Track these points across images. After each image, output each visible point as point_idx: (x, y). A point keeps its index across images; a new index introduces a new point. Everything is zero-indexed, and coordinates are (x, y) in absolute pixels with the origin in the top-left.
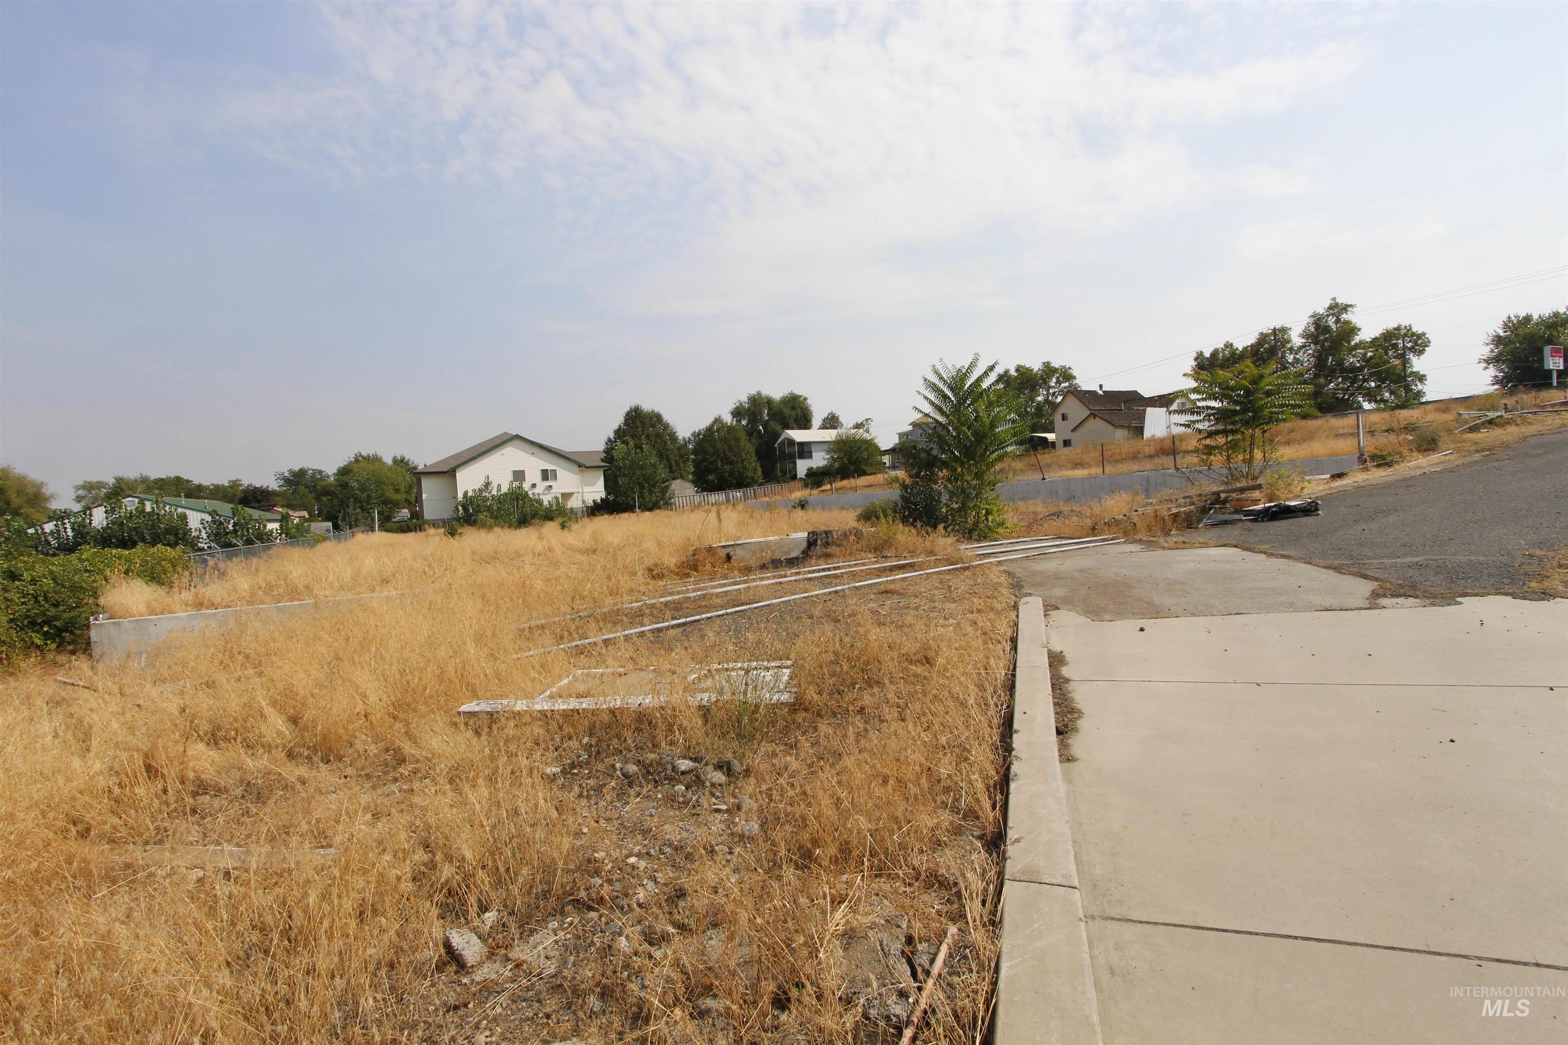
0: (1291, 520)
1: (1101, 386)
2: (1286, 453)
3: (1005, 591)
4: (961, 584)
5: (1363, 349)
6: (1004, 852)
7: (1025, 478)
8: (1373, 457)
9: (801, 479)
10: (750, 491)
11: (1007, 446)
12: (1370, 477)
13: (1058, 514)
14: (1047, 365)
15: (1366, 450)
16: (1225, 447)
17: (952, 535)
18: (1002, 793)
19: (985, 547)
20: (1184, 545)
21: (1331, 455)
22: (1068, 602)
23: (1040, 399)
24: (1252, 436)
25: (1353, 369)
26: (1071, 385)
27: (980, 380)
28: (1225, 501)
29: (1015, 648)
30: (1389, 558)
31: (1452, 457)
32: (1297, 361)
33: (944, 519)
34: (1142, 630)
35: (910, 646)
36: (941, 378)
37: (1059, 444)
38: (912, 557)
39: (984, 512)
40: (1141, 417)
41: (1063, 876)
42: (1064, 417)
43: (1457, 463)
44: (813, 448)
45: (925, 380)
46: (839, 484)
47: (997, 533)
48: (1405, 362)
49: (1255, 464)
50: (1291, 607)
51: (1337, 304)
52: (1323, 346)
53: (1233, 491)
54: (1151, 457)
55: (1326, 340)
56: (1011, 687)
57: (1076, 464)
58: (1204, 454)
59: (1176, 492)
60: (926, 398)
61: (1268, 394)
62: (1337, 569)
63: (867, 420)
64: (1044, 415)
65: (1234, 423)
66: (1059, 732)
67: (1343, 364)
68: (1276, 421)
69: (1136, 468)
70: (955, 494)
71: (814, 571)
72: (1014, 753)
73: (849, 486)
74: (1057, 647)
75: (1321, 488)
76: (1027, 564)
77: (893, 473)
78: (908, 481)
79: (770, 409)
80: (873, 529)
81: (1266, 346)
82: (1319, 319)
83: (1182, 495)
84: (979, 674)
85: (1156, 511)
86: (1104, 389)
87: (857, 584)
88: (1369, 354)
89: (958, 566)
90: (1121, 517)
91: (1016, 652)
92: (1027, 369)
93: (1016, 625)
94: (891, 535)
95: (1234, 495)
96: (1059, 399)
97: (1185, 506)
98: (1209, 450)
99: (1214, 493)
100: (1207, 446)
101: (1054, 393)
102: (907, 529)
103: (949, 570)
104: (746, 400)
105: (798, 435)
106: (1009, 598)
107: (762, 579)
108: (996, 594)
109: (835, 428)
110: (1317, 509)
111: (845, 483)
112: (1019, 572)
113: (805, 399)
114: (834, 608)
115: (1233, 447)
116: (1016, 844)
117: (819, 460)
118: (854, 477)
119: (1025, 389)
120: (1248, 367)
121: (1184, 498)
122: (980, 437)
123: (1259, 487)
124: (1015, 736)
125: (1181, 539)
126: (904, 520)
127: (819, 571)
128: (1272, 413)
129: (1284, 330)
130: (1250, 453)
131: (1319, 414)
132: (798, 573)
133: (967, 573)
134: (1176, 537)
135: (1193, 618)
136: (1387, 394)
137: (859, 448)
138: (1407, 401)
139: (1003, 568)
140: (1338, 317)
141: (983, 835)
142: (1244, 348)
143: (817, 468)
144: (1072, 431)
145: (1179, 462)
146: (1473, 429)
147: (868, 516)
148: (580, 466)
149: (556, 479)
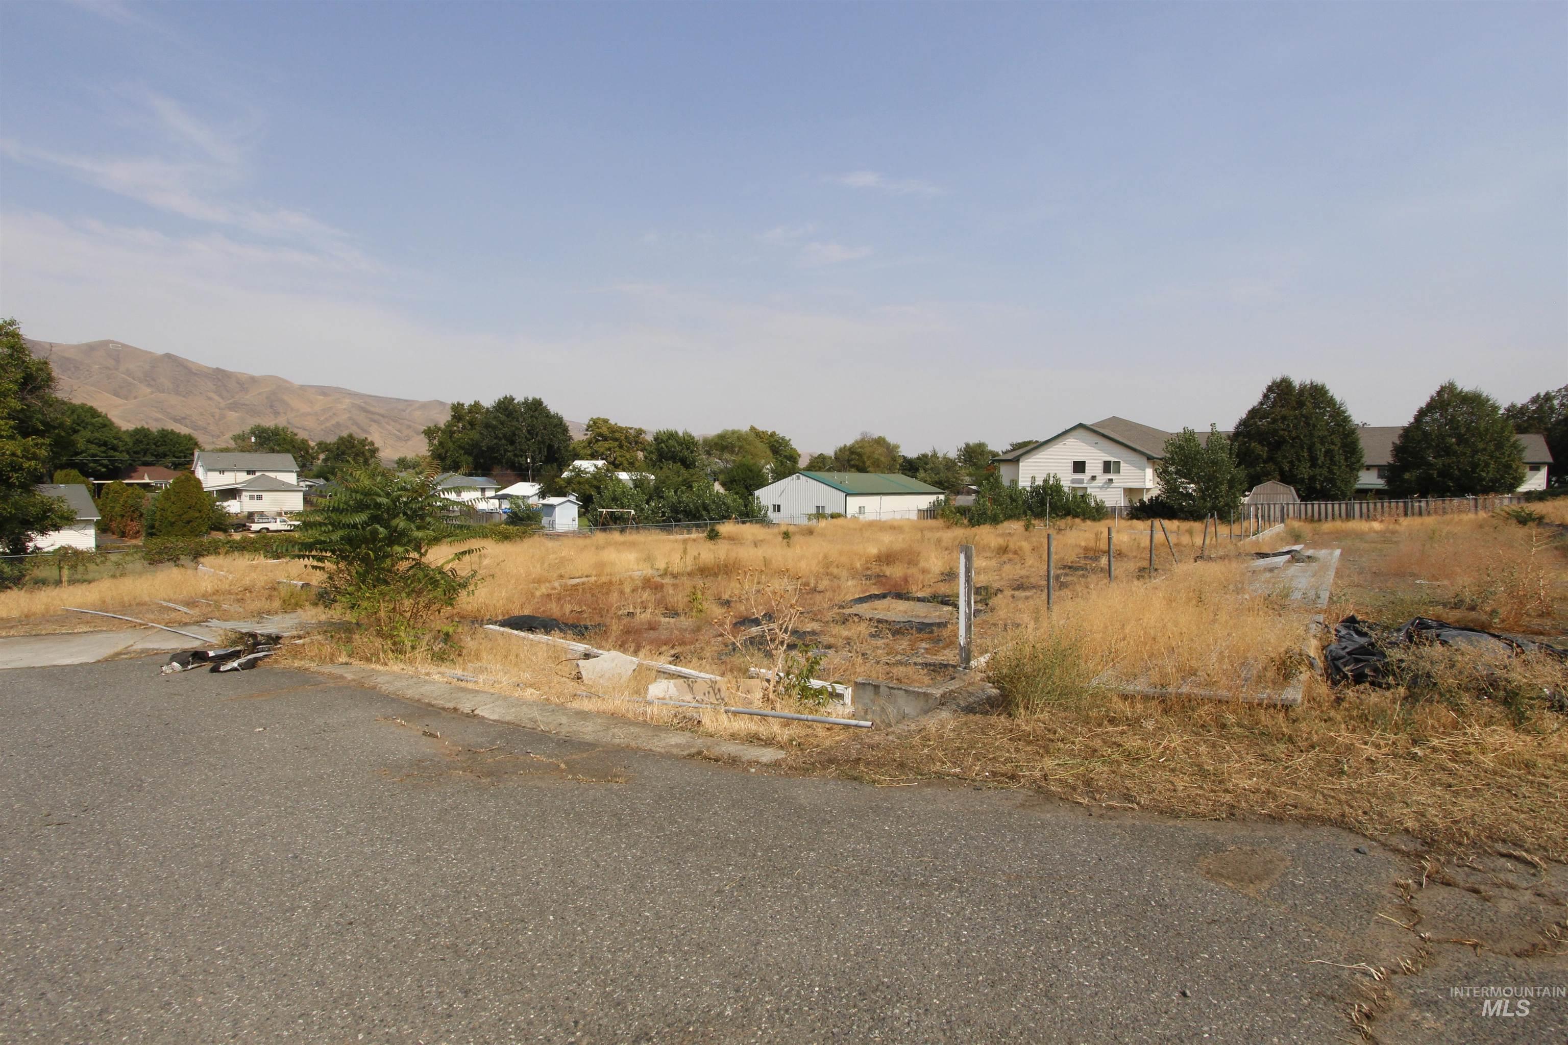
148: (1150, 458)
149: (1119, 472)
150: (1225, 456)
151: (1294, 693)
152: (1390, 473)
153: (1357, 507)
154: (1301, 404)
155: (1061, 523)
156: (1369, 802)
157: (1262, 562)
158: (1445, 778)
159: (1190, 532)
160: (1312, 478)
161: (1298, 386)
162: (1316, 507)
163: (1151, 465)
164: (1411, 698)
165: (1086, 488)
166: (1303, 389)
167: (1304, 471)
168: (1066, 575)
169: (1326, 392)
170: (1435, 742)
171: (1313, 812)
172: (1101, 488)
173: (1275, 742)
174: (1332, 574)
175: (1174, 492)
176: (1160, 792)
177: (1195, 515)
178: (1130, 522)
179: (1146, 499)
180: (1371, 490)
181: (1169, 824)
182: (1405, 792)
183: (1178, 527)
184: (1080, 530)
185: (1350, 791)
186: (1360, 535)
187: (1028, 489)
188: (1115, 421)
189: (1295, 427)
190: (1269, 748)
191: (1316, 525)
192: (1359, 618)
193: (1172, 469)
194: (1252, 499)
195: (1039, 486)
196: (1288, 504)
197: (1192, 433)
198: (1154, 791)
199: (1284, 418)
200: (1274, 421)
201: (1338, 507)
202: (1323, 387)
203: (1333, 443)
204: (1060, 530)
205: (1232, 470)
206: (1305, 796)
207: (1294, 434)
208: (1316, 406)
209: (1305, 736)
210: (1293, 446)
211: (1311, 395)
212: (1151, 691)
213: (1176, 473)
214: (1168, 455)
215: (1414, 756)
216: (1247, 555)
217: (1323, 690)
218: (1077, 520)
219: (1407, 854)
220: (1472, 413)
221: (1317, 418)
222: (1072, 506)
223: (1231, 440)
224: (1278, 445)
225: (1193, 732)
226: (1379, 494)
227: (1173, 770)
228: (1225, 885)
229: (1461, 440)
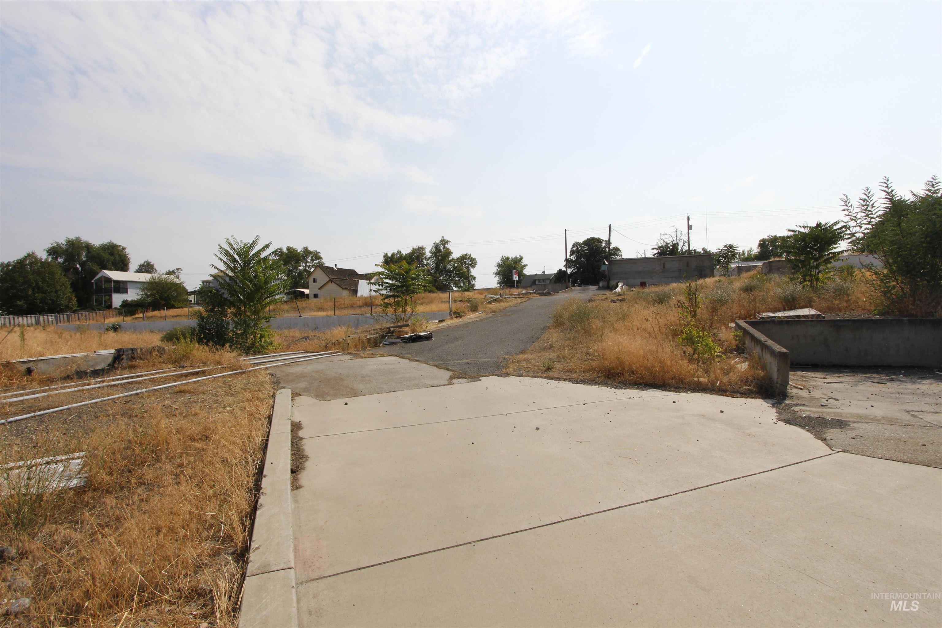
0: (421, 342)
1: (336, 265)
2: (420, 309)
3: (268, 386)
4: (239, 383)
5: (454, 262)
6: (248, 558)
7: (289, 315)
8: (455, 313)
9: (116, 308)
10: (63, 316)
11: (275, 295)
12: (453, 322)
13: (306, 338)
14: (306, 249)
15: (452, 309)
16: (393, 304)
17: (235, 351)
18: (250, 520)
19: (258, 358)
20: (373, 356)
21: (439, 311)
22: (307, 391)
23: (301, 268)
24: (406, 300)
25: (450, 271)
26: (319, 262)
27: (259, 252)
28: (393, 332)
29: (270, 423)
30: (458, 360)
31: (482, 314)
32: (428, 264)
33: (230, 341)
34: (346, 404)
35: (193, 429)
36: (232, 248)
37: (311, 296)
38: (204, 366)
39: (259, 336)
40: (356, 285)
41: (285, 563)
42: (315, 281)
43: (484, 317)
44: (129, 285)
45: (221, 247)
46: (151, 314)
47: (267, 349)
48: (469, 270)
49: (407, 312)
50: (418, 386)
51: (444, 239)
52: (438, 258)
53: (396, 327)
54: (360, 307)
55: (439, 255)
56: (264, 448)
57: (320, 309)
58: (384, 307)
59: (370, 326)
60: (221, 259)
61: (413, 279)
62: (437, 366)
63: (178, 269)
64: (303, 278)
65: (398, 292)
66: (293, 472)
67: (446, 268)
68: (416, 293)
69: (352, 312)
70: (239, 324)
71: (118, 380)
72: (261, 491)
73: (159, 315)
74: (297, 419)
75: (434, 327)
76: (284, 369)
77: (197, 308)
78: (205, 314)
79: (88, 252)
80: (174, 347)
81: (415, 255)
82: (437, 245)
83: (373, 329)
84: (243, 442)
85: (359, 337)
86: (337, 267)
87: (156, 388)
88: (456, 265)
89: (238, 371)
90: (341, 340)
91: (270, 425)
92: (294, 249)
93: (273, 408)
94: (188, 351)
95: (397, 329)
96: (312, 270)
97: (374, 335)
98: (386, 305)
99: (387, 328)
100: (385, 303)
101: (310, 266)
102: (201, 347)
103: (231, 374)
104: (64, 242)
105: (115, 275)
106: (270, 391)
107: (65, 388)
108: (262, 388)
109: (150, 272)
110: (432, 337)
111: (156, 313)
112: (278, 373)
113: (124, 249)
114: (133, 406)
115: (397, 304)
116: (256, 551)
117: (133, 295)
118: (164, 309)
119: (292, 261)
120: (404, 264)
121: (374, 330)
122: (258, 288)
123: (408, 325)
124: (264, 480)
125: (371, 352)
126: (200, 341)
127: (123, 379)
128: (414, 288)
129: (423, 248)
130: (405, 308)
131: (436, 291)
132: (103, 382)
133: (244, 375)
134: (368, 351)
135: (373, 395)
136: (462, 284)
137: (170, 289)
138: (469, 288)
139: (268, 372)
140: (444, 246)
141: (235, 551)
142: (406, 254)
143: (132, 301)
144: (319, 289)
145: (373, 310)
146: (490, 303)
147: (171, 337)
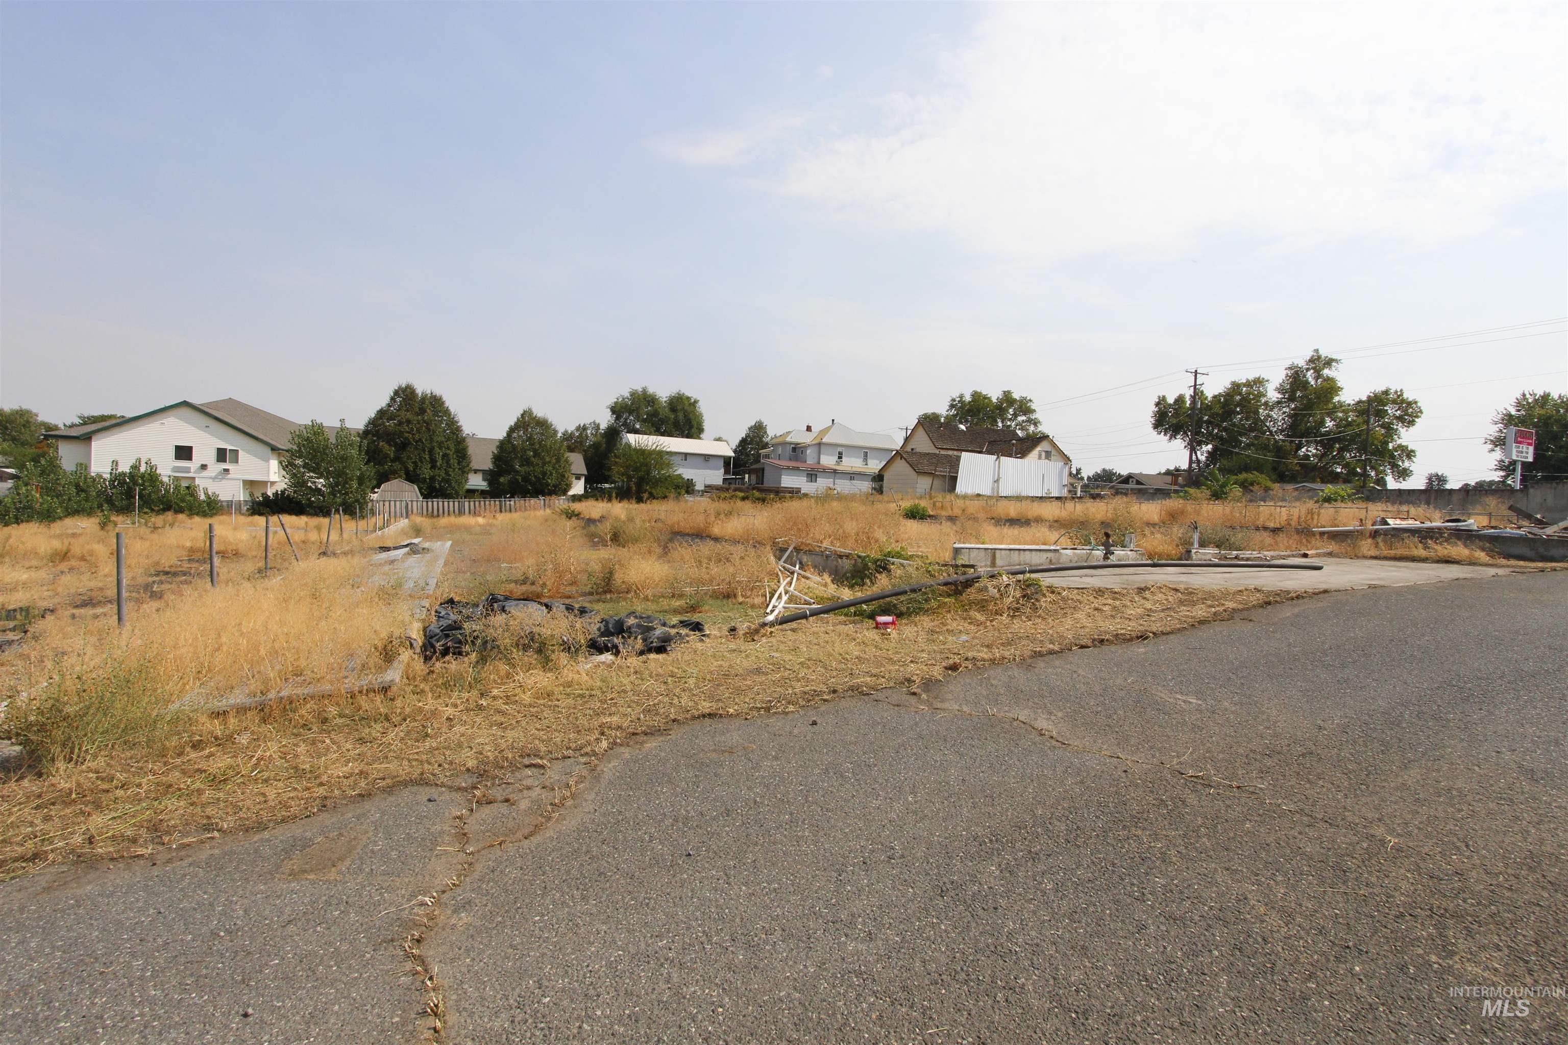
5: (1345, 412)
32: (1270, 419)
40: (953, 464)
48: (1392, 433)
51: (1319, 356)
52: (1299, 404)
55: (1304, 396)
67: (1320, 427)
81: (1239, 397)
82: (1296, 373)
88: (1352, 419)
92: (984, 396)
129: (1260, 381)
140: (1318, 372)
142: (1215, 397)
144: (880, 472)
148: (274, 449)
149: (237, 462)
150: (354, 452)
151: (394, 675)
152: (491, 476)
153: (467, 504)
154: (422, 411)
155: (158, 520)
156: (444, 755)
157: (384, 555)
158: (499, 718)
159: (318, 528)
160: (432, 479)
161: (420, 395)
162: (436, 504)
163: (275, 456)
164: (483, 660)
165: (194, 478)
166: (424, 398)
167: (426, 472)
168: (161, 582)
169: (443, 403)
170: (495, 692)
171: (398, 779)
172: (214, 479)
173: (373, 724)
174: (441, 562)
175: (302, 486)
176: (248, 809)
177: (323, 511)
178: (250, 519)
179: (270, 493)
180: (477, 490)
181: (255, 839)
182: (472, 738)
183: (306, 523)
184: (184, 528)
185: (432, 750)
186: (467, 529)
187: (107, 476)
188: (231, 403)
189: (418, 431)
190: (367, 730)
191: (435, 520)
192: (456, 599)
193: (299, 462)
194: (381, 496)
195: (124, 474)
196: (412, 501)
197: (321, 426)
198: (241, 809)
199: (409, 422)
200: (400, 423)
201: (452, 504)
202: (441, 398)
203: (448, 448)
204: (156, 528)
205: (359, 466)
206: (393, 766)
207: (417, 437)
208: (436, 413)
209: (399, 711)
210: (416, 448)
211: (431, 403)
212: (248, 701)
213: (304, 467)
214: (295, 447)
215: (480, 708)
216: (371, 549)
217: (419, 666)
218: (181, 517)
219: (465, 789)
220: (542, 434)
221: (436, 425)
222: (173, 499)
223: (361, 438)
224: (403, 446)
225: (293, 734)
226: (483, 494)
227: (266, 781)
228: (307, 879)
229: (536, 454)
